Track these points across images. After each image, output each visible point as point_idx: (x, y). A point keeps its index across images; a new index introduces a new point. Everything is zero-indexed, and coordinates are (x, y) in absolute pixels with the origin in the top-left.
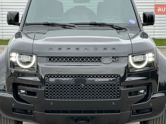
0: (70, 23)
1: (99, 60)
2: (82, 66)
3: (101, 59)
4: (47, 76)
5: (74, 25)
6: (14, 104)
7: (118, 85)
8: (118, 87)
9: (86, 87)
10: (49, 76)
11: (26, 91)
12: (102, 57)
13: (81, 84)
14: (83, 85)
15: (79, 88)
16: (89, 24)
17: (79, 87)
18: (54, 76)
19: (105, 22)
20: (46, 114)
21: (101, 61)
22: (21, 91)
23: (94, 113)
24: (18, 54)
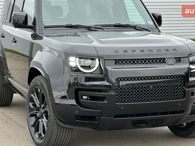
0: (95, 25)
1: (163, 61)
2: (150, 67)
3: (165, 61)
4: (117, 80)
5: (102, 27)
6: (77, 111)
7: (183, 86)
8: (183, 87)
9: (154, 89)
10: (119, 80)
11: (89, 97)
12: (166, 59)
13: (150, 86)
14: (151, 87)
15: (148, 91)
16: (114, 25)
17: (148, 89)
18: (124, 79)
19: (130, 24)
20: (114, 119)
21: (165, 62)
22: (83, 97)
23: (157, 115)
24: (78, 59)
